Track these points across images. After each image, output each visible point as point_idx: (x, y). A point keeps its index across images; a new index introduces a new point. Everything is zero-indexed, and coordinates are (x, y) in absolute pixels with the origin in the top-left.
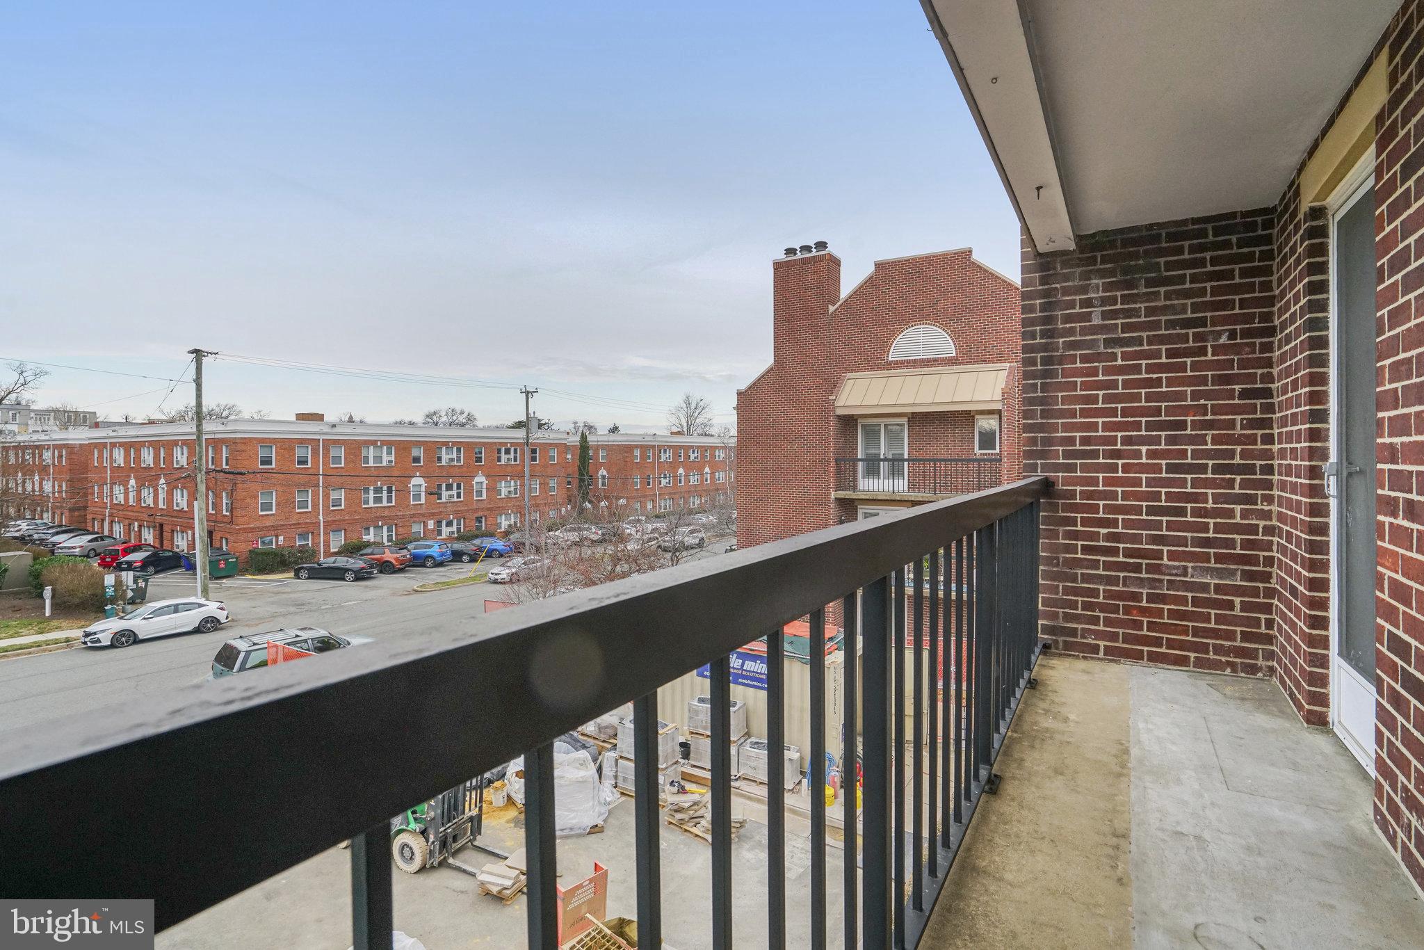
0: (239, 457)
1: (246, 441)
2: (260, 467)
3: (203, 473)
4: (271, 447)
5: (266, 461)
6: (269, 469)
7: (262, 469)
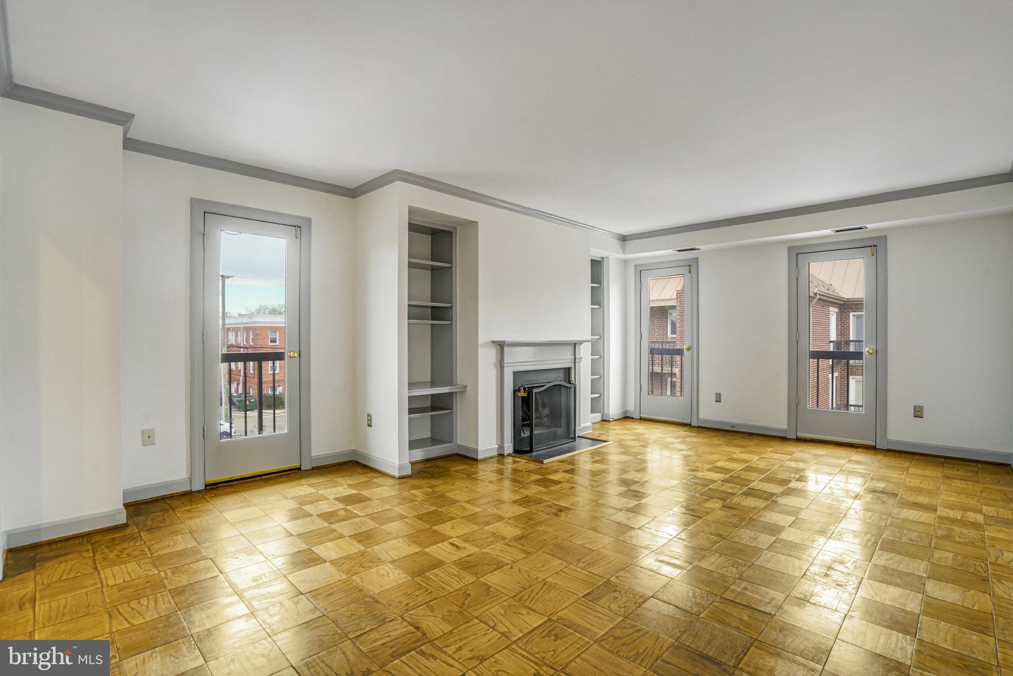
0: (257, 338)
1: (261, 328)
2: (270, 344)
3: (226, 347)
4: (276, 332)
5: (273, 341)
6: (275, 345)
7: (270, 345)
